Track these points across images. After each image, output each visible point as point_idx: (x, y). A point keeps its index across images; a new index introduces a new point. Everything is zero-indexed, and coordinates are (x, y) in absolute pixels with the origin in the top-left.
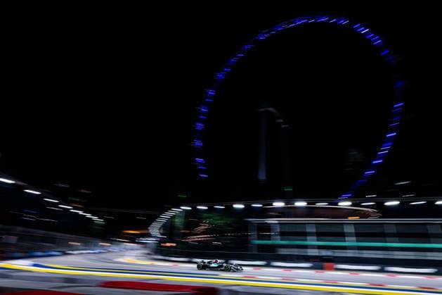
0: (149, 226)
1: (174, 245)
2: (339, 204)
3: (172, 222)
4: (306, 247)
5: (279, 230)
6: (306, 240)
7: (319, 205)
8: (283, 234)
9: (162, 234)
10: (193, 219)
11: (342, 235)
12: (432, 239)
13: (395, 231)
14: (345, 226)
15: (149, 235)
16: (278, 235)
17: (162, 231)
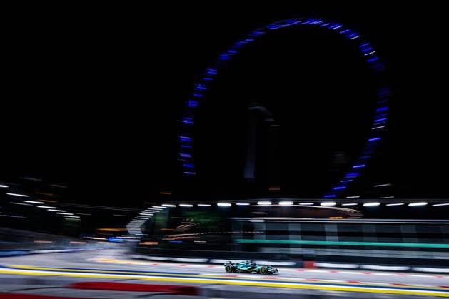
0: (127, 224)
1: (156, 243)
2: (322, 204)
3: (155, 220)
4: (288, 246)
5: (265, 230)
6: (288, 239)
7: (302, 205)
8: (269, 233)
9: (143, 233)
10: (176, 217)
11: (322, 235)
12: (404, 239)
13: (374, 231)
14: (326, 226)
15: (126, 234)
16: (262, 234)
17: (143, 230)
